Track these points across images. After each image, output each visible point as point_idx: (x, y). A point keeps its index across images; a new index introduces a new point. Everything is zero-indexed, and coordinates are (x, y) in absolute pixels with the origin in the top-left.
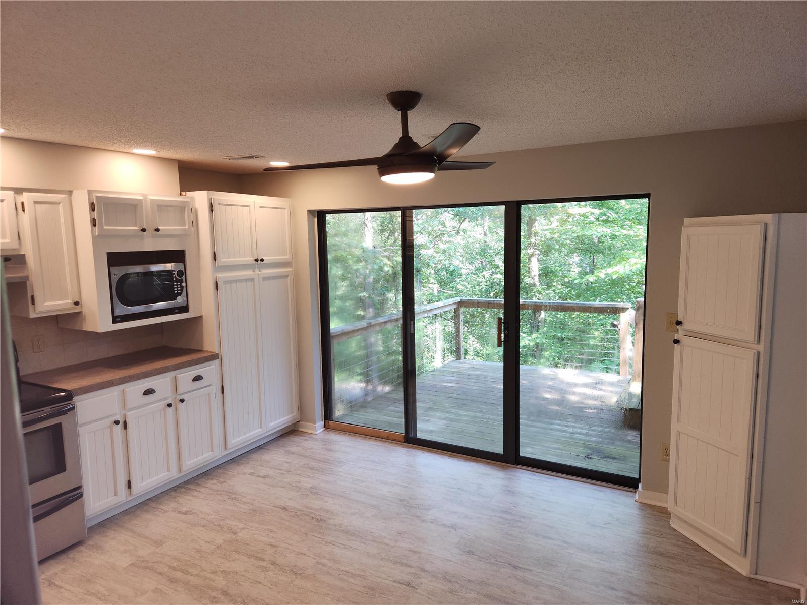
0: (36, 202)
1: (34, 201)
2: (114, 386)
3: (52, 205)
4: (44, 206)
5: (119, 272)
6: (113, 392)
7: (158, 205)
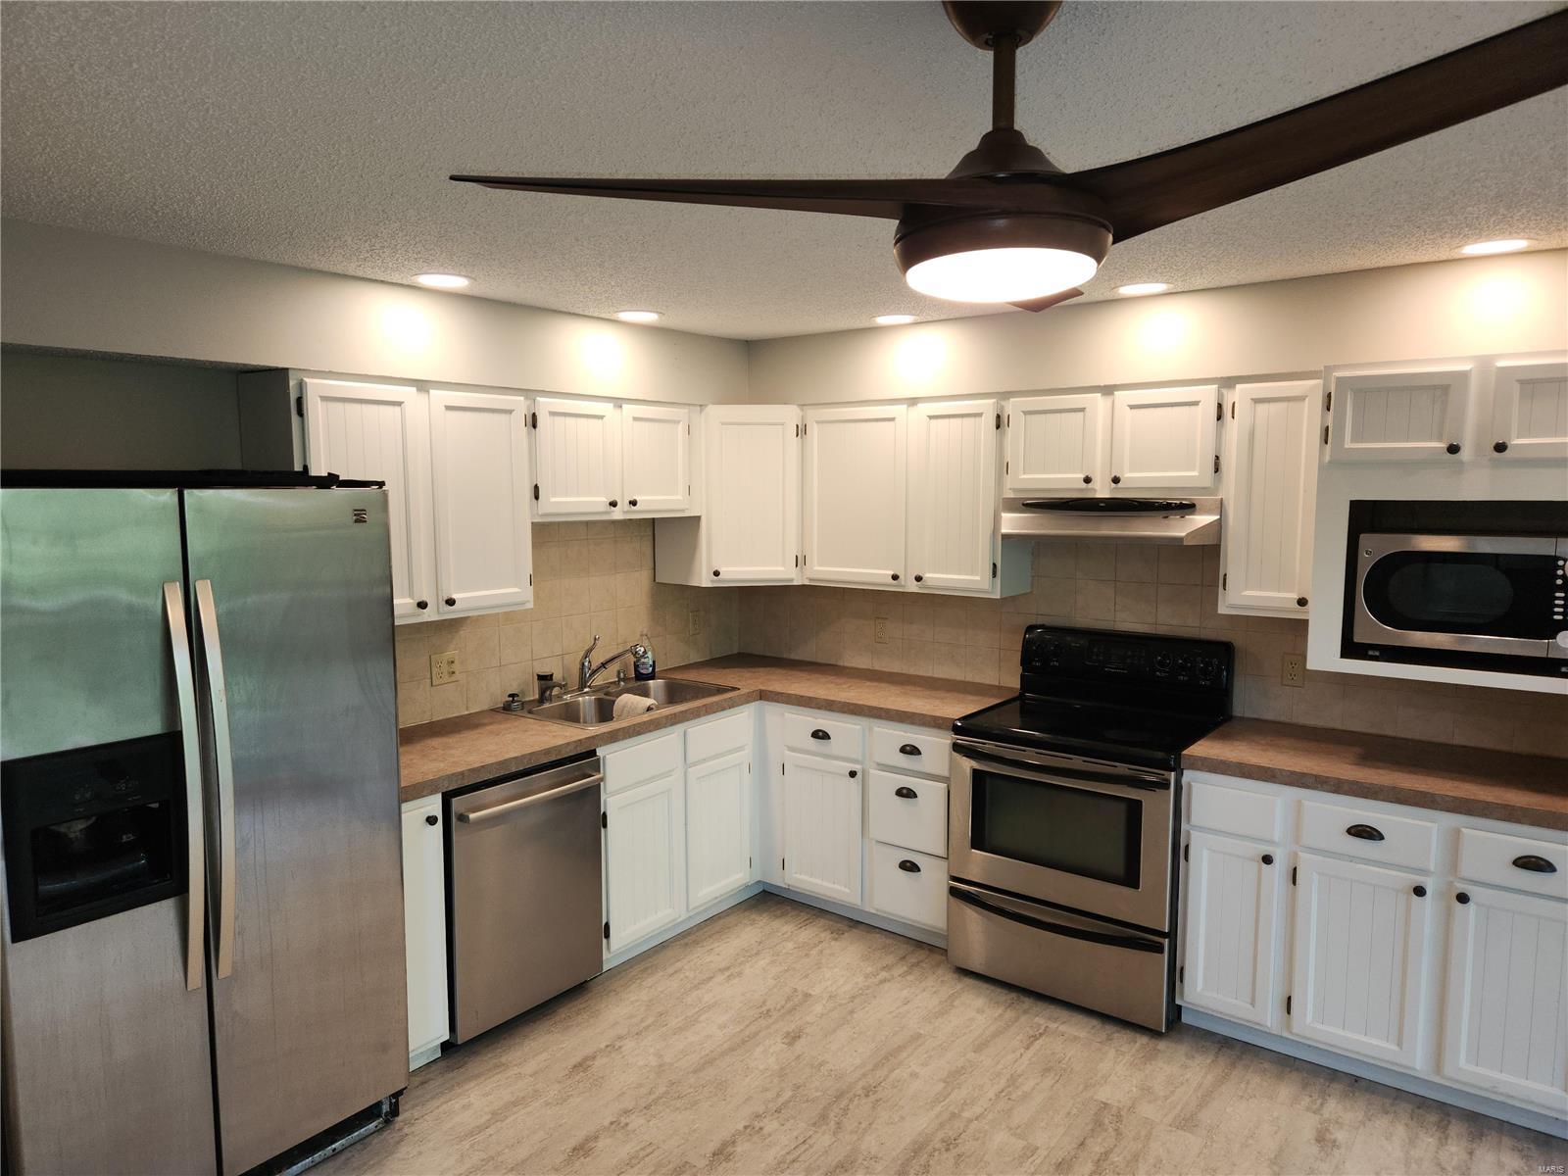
0: (1257, 401)
1: (1252, 399)
2: (1275, 782)
3: (1291, 404)
4: (1273, 406)
5: (1377, 547)
6: (1280, 797)
7: (1521, 382)
